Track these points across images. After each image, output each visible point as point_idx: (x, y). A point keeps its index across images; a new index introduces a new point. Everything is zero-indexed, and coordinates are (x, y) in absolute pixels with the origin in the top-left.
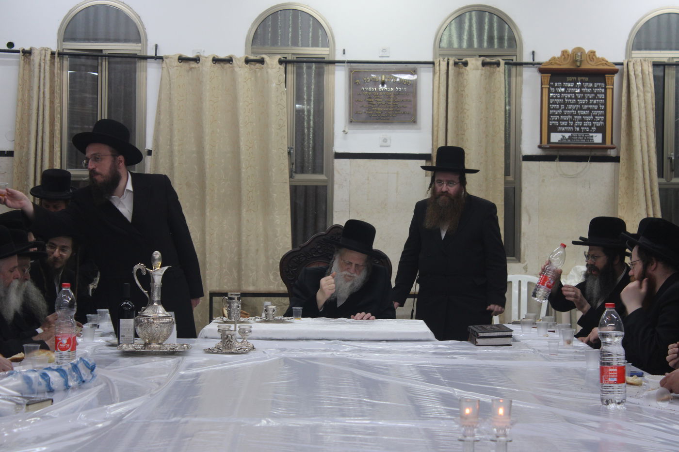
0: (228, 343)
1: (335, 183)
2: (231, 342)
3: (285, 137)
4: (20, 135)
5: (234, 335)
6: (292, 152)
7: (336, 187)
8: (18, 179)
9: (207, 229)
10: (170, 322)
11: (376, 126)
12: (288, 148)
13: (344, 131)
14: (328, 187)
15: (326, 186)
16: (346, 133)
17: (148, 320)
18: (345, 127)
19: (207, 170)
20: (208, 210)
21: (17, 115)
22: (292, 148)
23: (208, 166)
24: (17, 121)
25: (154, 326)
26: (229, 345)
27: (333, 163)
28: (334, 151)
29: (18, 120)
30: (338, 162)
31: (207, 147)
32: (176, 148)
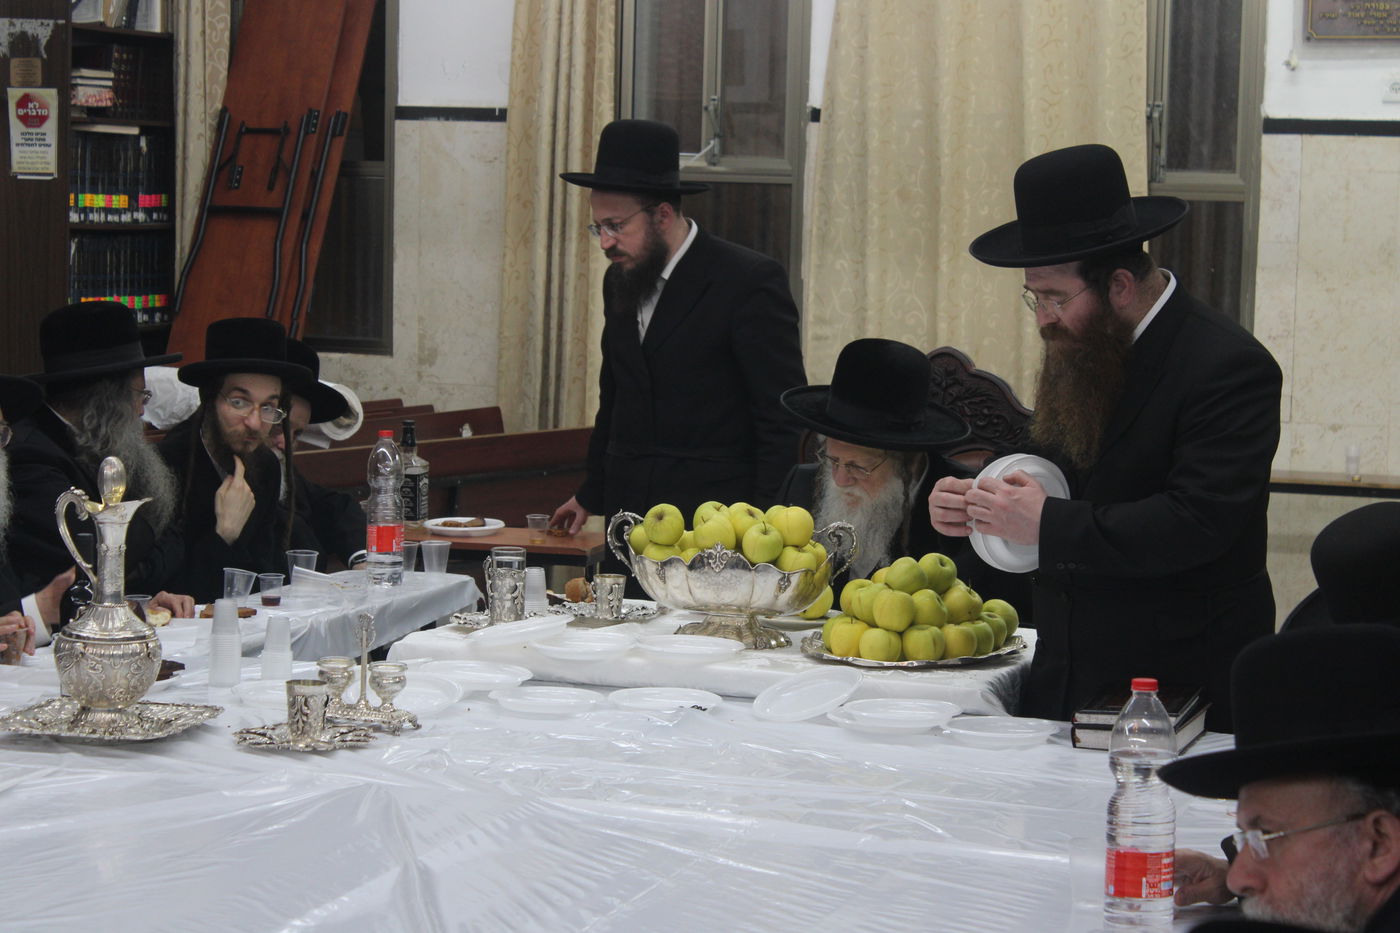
0: (298, 717)
1: (1263, 195)
2: (306, 715)
3: (1139, 79)
4: (524, 71)
5: (312, 696)
6: (1156, 115)
7: (1264, 206)
8: (520, 175)
9: (942, 304)
10: (134, 654)
11: (1372, 51)
12: (1148, 105)
13: (1288, 64)
14: (1245, 205)
15: (1242, 203)
16: (1293, 69)
17: (72, 648)
18: (1291, 52)
19: (945, 160)
20: (944, 258)
21: (515, 24)
22: (1158, 106)
23: (947, 151)
24: (514, 39)
25: (85, 665)
26: (301, 724)
27: (1260, 144)
28: (1263, 115)
29: (519, 36)
30: (1271, 143)
31: (946, 102)
32: (874, 103)
